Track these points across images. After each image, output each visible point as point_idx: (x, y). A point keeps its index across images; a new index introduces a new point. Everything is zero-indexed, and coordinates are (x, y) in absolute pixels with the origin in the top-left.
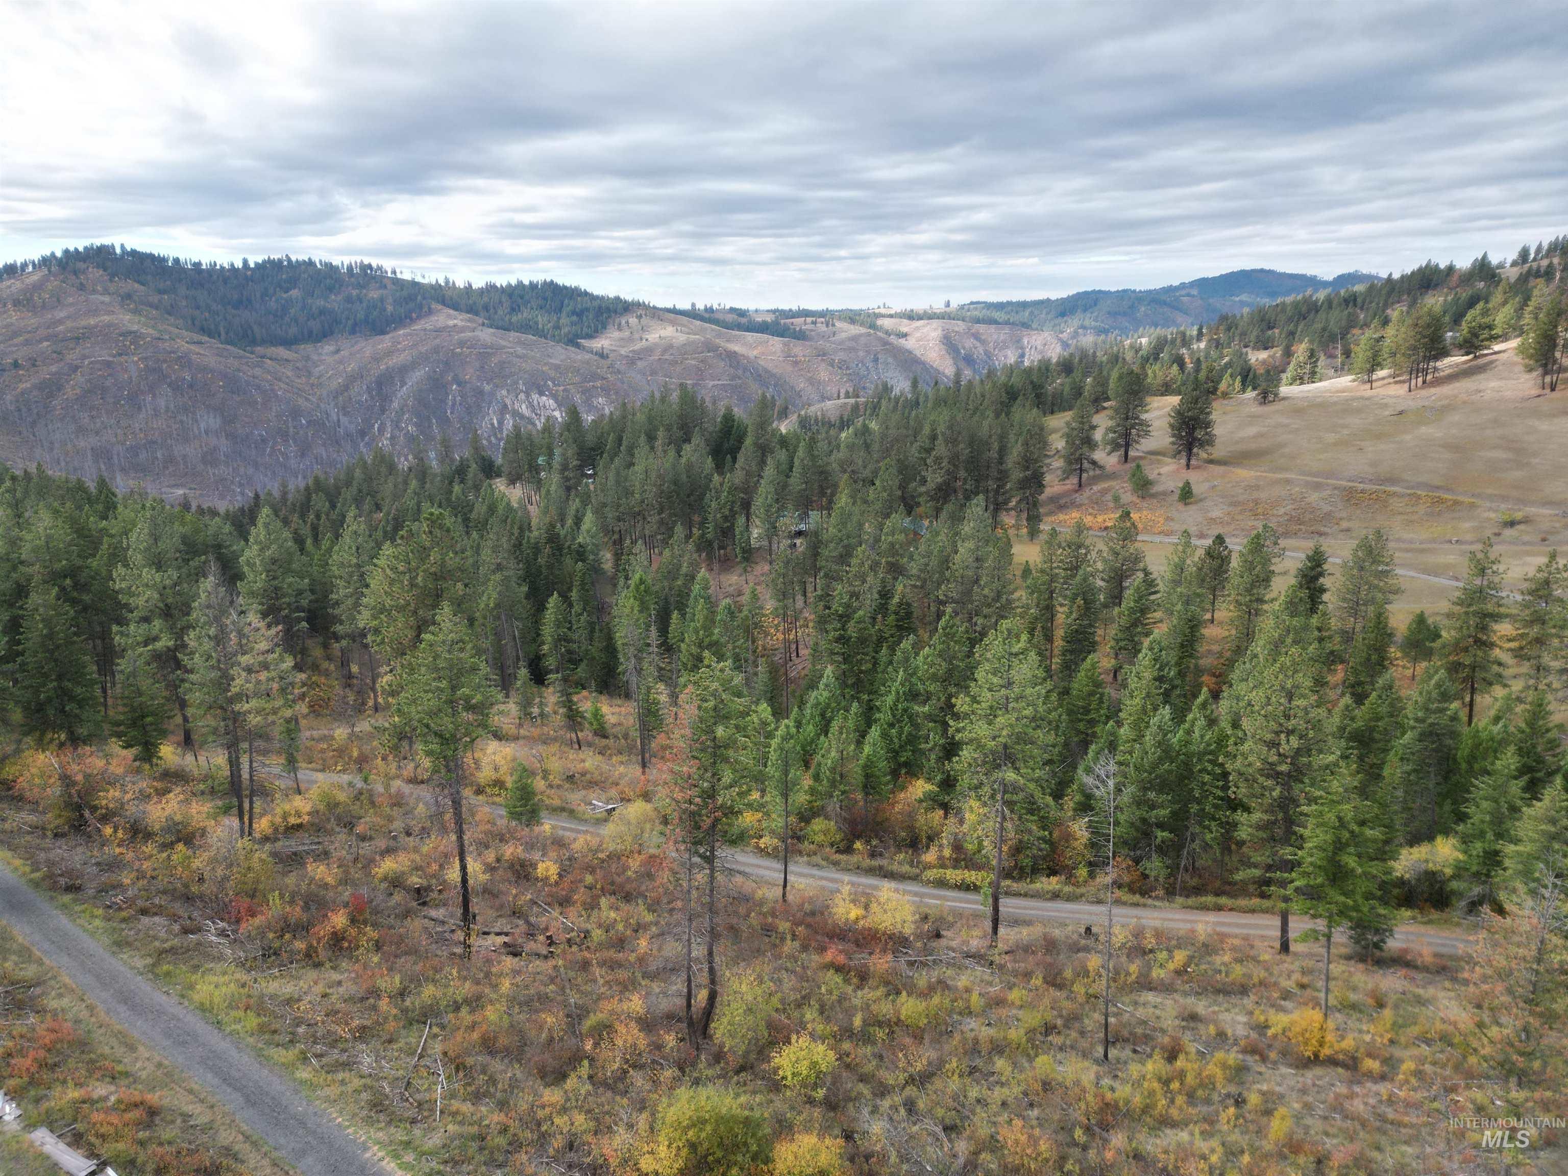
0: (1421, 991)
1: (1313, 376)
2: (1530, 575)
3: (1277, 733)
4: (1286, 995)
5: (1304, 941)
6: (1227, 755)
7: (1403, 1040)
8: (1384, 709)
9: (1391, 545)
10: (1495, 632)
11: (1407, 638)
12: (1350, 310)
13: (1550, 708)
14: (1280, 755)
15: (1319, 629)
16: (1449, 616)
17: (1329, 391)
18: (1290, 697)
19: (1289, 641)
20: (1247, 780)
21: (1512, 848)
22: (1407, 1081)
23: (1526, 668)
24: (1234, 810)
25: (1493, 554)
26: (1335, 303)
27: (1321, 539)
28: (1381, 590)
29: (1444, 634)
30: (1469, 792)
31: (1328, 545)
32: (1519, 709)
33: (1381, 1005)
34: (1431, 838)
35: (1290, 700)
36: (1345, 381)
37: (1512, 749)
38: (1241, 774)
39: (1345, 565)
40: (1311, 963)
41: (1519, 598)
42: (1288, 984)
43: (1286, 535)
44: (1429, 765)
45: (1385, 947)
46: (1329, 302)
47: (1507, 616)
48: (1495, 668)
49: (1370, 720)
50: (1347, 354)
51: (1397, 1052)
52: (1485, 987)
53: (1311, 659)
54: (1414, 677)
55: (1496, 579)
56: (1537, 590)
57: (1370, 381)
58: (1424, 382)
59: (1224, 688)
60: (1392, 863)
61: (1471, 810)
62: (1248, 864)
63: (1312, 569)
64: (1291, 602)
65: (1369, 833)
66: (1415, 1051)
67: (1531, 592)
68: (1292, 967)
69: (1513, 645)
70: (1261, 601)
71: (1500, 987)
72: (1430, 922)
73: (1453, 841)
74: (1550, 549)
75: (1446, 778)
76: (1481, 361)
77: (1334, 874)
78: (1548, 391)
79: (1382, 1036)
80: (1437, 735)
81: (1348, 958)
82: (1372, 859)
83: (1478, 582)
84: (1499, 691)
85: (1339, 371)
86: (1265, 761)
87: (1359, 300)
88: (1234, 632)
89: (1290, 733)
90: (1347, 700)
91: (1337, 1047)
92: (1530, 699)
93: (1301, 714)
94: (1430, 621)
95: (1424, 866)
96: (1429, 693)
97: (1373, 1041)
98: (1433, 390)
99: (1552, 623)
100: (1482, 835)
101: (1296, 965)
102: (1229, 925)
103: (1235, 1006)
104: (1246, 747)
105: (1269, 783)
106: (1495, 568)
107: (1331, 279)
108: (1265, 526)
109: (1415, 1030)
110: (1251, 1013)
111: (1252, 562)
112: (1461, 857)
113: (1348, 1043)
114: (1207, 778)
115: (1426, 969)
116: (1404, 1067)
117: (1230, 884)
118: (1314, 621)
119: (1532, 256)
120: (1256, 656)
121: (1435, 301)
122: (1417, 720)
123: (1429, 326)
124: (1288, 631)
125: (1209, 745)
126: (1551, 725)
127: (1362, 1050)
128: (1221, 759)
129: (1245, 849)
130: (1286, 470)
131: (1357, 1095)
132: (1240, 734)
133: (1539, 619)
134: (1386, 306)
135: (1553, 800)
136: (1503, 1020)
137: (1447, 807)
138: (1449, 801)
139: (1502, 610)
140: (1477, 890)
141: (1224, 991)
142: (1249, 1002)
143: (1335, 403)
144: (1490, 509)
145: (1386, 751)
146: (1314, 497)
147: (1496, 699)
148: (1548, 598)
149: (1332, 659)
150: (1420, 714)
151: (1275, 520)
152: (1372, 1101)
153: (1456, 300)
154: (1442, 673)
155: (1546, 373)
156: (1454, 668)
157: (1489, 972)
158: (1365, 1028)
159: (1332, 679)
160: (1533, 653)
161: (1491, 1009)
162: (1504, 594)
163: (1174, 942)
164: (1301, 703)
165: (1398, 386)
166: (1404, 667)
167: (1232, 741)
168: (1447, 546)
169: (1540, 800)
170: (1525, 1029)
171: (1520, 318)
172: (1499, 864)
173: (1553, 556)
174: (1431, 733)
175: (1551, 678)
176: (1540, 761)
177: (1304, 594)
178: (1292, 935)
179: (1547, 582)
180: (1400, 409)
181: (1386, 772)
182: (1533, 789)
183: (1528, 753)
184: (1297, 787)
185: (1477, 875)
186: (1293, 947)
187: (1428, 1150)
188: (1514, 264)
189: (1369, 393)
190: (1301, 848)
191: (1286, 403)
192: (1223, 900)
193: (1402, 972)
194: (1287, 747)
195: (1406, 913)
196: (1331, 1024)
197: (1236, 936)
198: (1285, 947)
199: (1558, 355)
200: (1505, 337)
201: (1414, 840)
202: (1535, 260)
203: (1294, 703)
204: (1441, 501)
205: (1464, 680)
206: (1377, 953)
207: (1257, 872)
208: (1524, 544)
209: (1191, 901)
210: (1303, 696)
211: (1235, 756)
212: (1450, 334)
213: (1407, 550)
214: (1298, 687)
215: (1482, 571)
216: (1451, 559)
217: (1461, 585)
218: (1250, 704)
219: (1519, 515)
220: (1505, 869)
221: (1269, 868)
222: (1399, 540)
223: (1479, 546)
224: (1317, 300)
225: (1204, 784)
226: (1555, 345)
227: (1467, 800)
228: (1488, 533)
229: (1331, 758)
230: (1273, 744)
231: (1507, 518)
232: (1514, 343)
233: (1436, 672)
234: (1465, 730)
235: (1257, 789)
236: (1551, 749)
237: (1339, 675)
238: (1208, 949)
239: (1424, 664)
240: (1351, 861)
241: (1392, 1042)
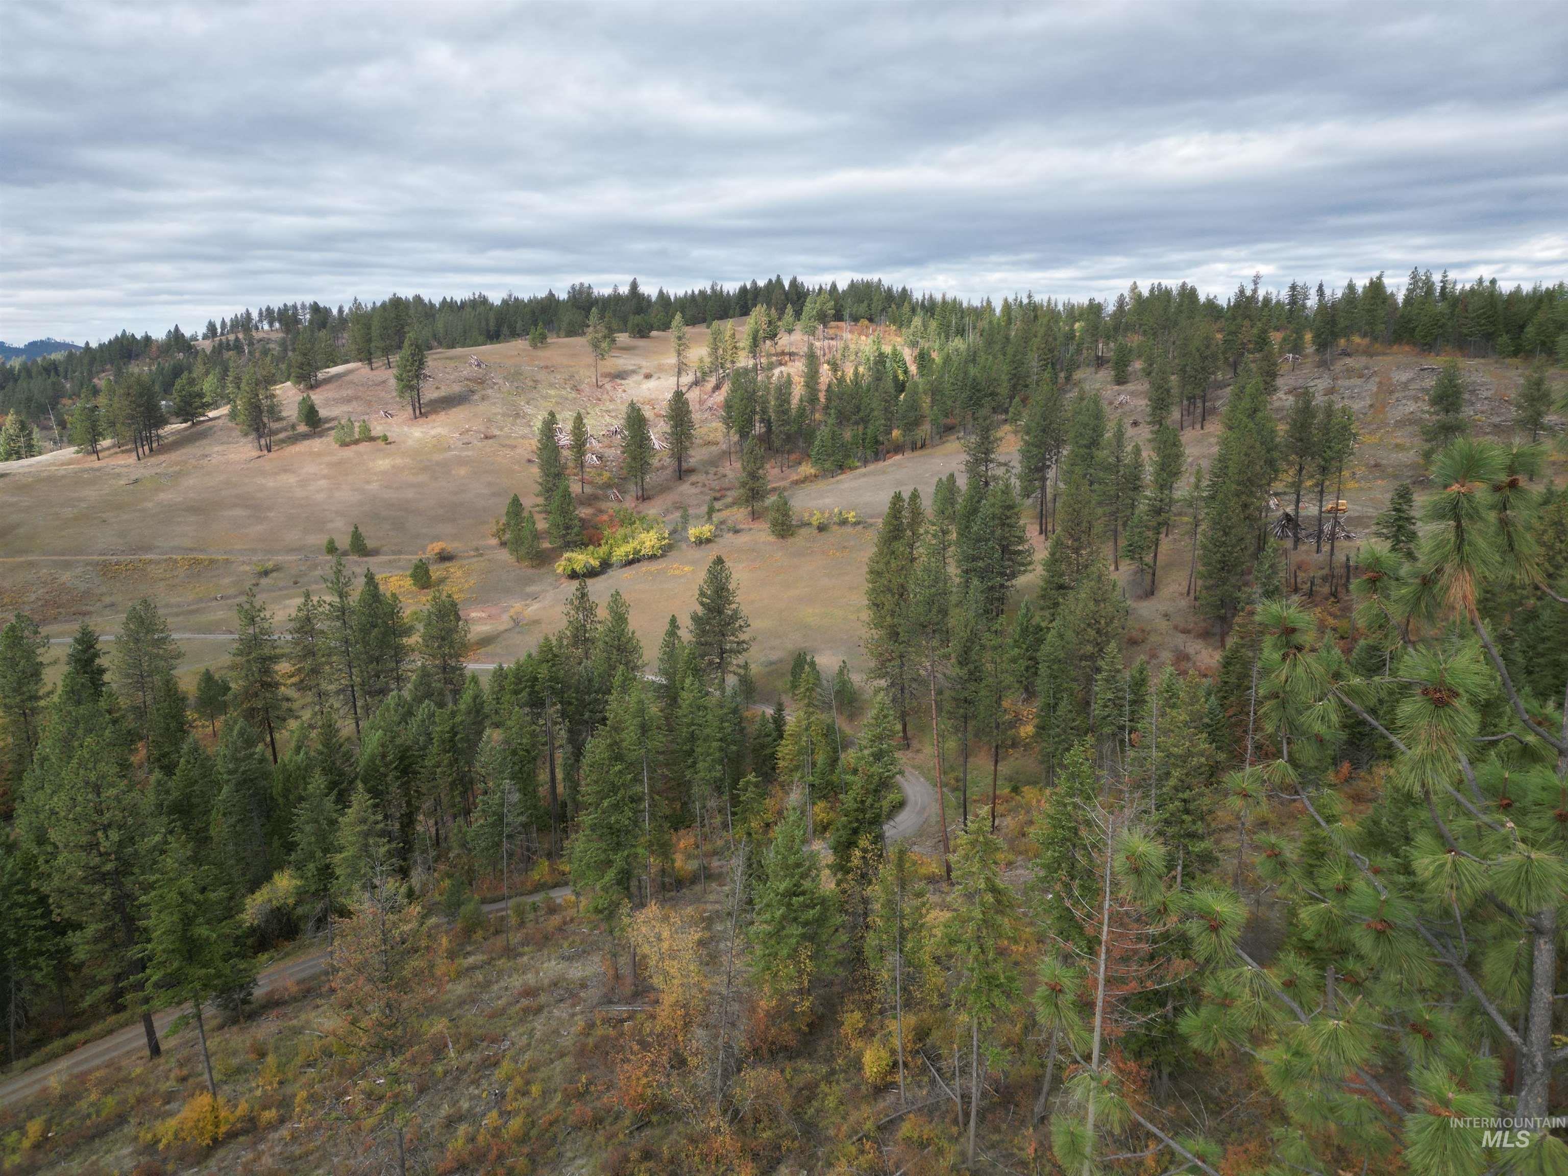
0: (295, 1022)
1: (31, 450)
2: (293, 615)
3: (93, 833)
4: (169, 1098)
5: (175, 1032)
6: (40, 876)
7: (290, 1076)
8: (196, 773)
9: (161, 612)
10: (276, 673)
11: (199, 698)
12: (53, 378)
13: (338, 725)
14: (101, 855)
15: (109, 712)
16: (232, 668)
17: (53, 464)
18: (97, 790)
19: (80, 732)
20: (71, 895)
21: (338, 857)
22: (303, 1111)
23: (310, 697)
24: (63, 933)
25: (258, 602)
26: (34, 371)
27: (87, 619)
28: (162, 658)
29: (233, 685)
30: (293, 821)
31: (95, 623)
32: (314, 734)
33: (262, 1055)
34: (269, 878)
35: (98, 795)
36: (69, 452)
37: (318, 771)
38: (61, 891)
39: (119, 640)
40: (185, 1052)
41: (289, 637)
42: (169, 1085)
43: (45, 621)
44: (251, 811)
45: (252, 998)
46: (27, 370)
47: (283, 656)
48: (285, 705)
49: (186, 787)
50: (62, 424)
51: (288, 1090)
52: (350, 986)
53: (108, 745)
54: (215, 734)
55: (266, 625)
56: (303, 627)
57: (96, 452)
58: (151, 450)
59: (16, 805)
60: (238, 917)
61: (298, 837)
62: (93, 983)
63: (84, 651)
64: (73, 692)
65: (213, 896)
66: (303, 1079)
67: (298, 631)
68: (167, 1067)
69: (293, 680)
70: (35, 698)
71: (361, 981)
72: (287, 954)
73: (287, 872)
74: (304, 590)
75: (268, 817)
76: (200, 428)
77: (189, 951)
78: (266, 452)
79: (271, 1083)
80: (251, 780)
81: (221, 1027)
82: (220, 921)
83: (251, 631)
84: (293, 724)
85: (58, 443)
86: (86, 867)
87: (61, 369)
88: (10, 740)
89: (106, 828)
90: (157, 775)
91: (232, 1118)
92: (320, 723)
93: (114, 804)
94: (217, 677)
95: (268, 907)
96: (234, 743)
97: (265, 1092)
98: (162, 458)
99: (320, 653)
100: (312, 856)
101: (173, 1062)
102: (86, 1060)
103: (115, 1142)
104: (61, 860)
105: (97, 888)
106: (262, 615)
107: (22, 346)
108: (18, 616)
109: (299, 1060)
110: (136, 1138)
111: (12, 659)
112: (299, 883)
113: (243, 1108)
114: (20, 912)
115: (295, 999)
116: (298, 1100)
117: (77, 1016)
118: (103, 704)
119: (219, 330)
120: (45, 759)
121: (140, 369)
122: (230, 772)
123: (141, 395)
124: (77, 722)
125: (13, 874)
126: (341, 740)
127: (256, 1107)
128: (33, 885)
129: (85, 971)
130: (26, 552)
131: (263, 1152)
132: (49, 849)
133: (309, 653)
134: (91, 376)
135: (360, 803)
136: (370, 1008)
137: (276, 843)
138: (276, 837)
139: (278, 651)
140: (319, 906)
141: (100, 1133)
142: (129, 1130)
143: (63, 477)
144: (244, 563)
145: (207, 812)
146: (66, 577)
147: (292, 732)
148: (312, 632)
149: (131, 738)
150: (231, 766)
151: (27, 607)
152: (277, 1150)
153: (161, 370)
154: (241, 722)
155: (260, 437)
156: (250, 714)
157: (350, 971)
158: (254, 1085)
159: (134, 759)
160: (313, 683)
161: (359, 1003)
162: (276, 637)
163: (23, 1115)
164: (112, 792)
165: (125, 456)
166: (203, 726)
167: (41, 860)
168: (214, 603)
169: (350, 807)
170: (388, 1006)
171: (224, 387)
172: (332, 875)
173: (307, 596)
174: (245, 781)
175: (331, 700)
176: (341, 774)
177: (83, 679)
178: (159, 1034)
179: (308, 619)
180: (134, 477)
181: (213, 832)
182: (343, 800)
183: (330, 770)
184: (128, 882)
185: (315, 894)
186: (163, 1047)
187: (336, 1160)
188: (205, 337)
189: (97, 464)
190: (149, 941)
191: (7, 480)
192: (74, 1037)
193: (273, 1014)
194: (107, 844)
195: (263, 957)
196: (221, 1100)
197: (98, 1068)
198: (155, 1050)
199: (265, 420)
200: (215, 405)
201: (254, 886)
202: (222, 334)
203: (103, 795)
204: (197, 562)
205: (261, 723)
206: (247, 1008)
207: (105, 989)
208: (280, 589)
209: (32, 1059)
210: (112, 785)
211: (49, 875)
212: (163, 403)
213: (177, 615)
214: (103, 777)
215: (252, 621)
216: (220, 614)
217: (237, 636)
218: (53, 812)
219: (270, 565)
220: (337, 879)
221: (118, 977)
222: (167, 606)
223: (244, 598)
224: (12, 369)
225: (18, 920)
226: (261, 412)
227: (292, 830)
228: (247, 585)
229: (157, 838)
230: (92, 846)
231: (259, 569)
232: (225, 410)
233: (235, 722)
234: (272, 767)
235: (86, 901)
236: (348, 760)
237: (141, 753)
238: (68, 1099)
239: (223, 718)
240: (202, 931)
241: (281, 1083)
